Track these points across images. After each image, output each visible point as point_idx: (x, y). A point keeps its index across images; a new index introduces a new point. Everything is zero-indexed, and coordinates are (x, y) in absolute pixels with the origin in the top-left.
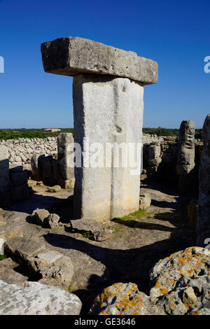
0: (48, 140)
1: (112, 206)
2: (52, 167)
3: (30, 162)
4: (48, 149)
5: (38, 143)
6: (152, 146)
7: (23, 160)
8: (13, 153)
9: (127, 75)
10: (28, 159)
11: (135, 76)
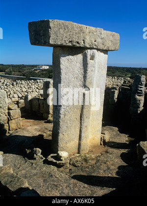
0: (37, 82)
1: (79, 145)
2: (39, 104)
3: (23, 98)
4: (37, 88)
5: (30, 84)
6: (113, 90)
7: (19, 97)
8: (12, 92)
9: (95, 47)
10: (23, 96)
11: (101, 47)
